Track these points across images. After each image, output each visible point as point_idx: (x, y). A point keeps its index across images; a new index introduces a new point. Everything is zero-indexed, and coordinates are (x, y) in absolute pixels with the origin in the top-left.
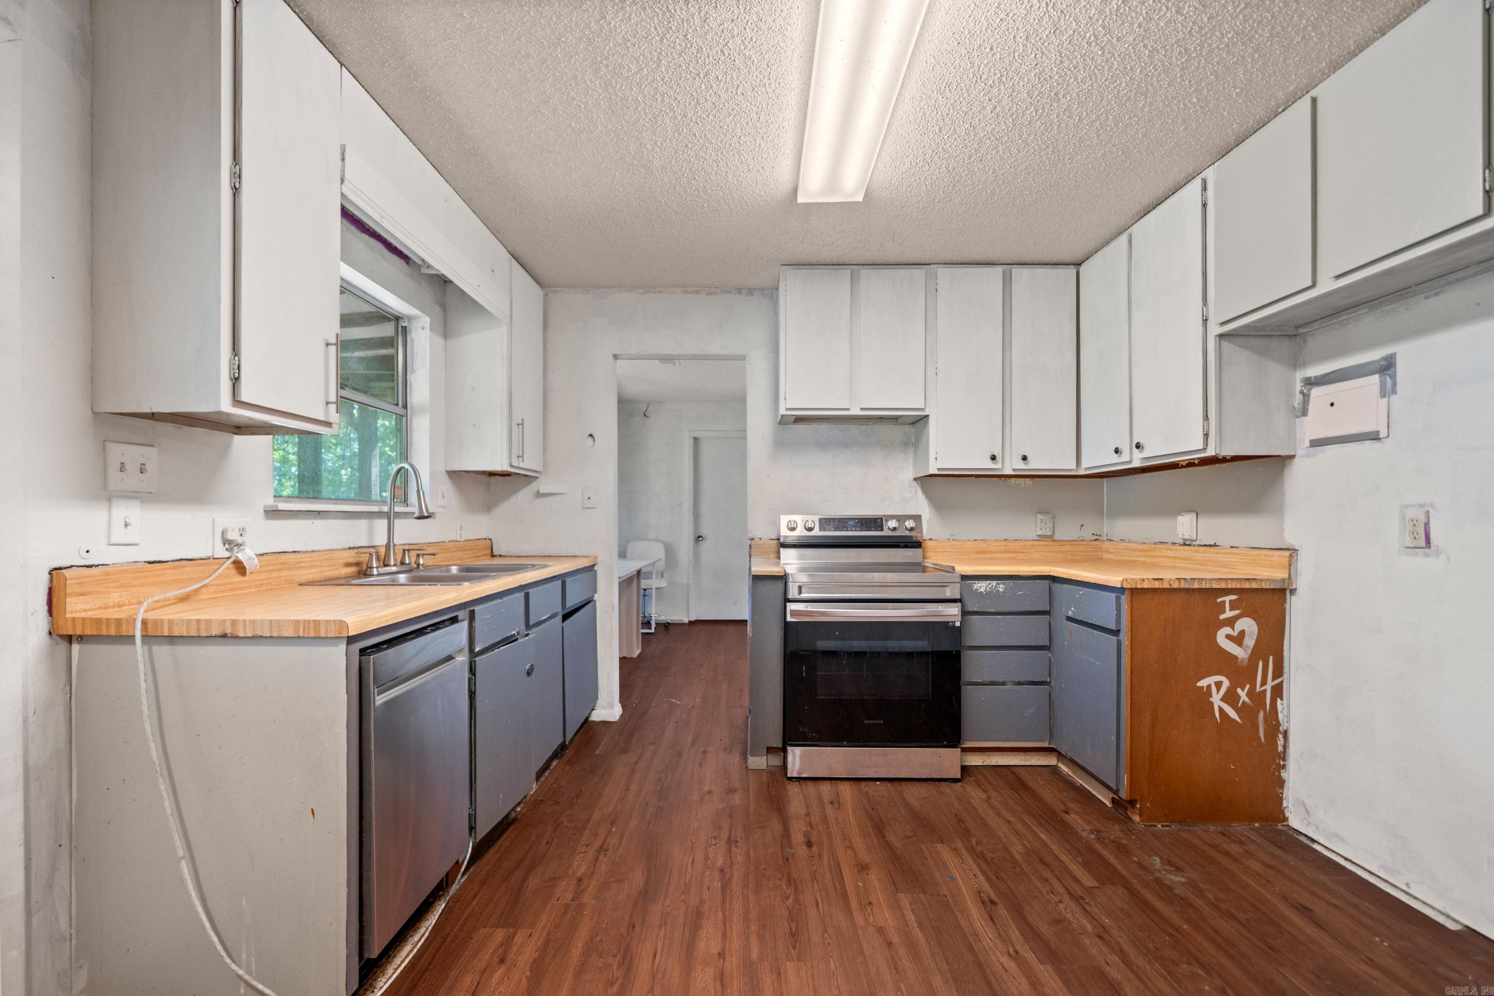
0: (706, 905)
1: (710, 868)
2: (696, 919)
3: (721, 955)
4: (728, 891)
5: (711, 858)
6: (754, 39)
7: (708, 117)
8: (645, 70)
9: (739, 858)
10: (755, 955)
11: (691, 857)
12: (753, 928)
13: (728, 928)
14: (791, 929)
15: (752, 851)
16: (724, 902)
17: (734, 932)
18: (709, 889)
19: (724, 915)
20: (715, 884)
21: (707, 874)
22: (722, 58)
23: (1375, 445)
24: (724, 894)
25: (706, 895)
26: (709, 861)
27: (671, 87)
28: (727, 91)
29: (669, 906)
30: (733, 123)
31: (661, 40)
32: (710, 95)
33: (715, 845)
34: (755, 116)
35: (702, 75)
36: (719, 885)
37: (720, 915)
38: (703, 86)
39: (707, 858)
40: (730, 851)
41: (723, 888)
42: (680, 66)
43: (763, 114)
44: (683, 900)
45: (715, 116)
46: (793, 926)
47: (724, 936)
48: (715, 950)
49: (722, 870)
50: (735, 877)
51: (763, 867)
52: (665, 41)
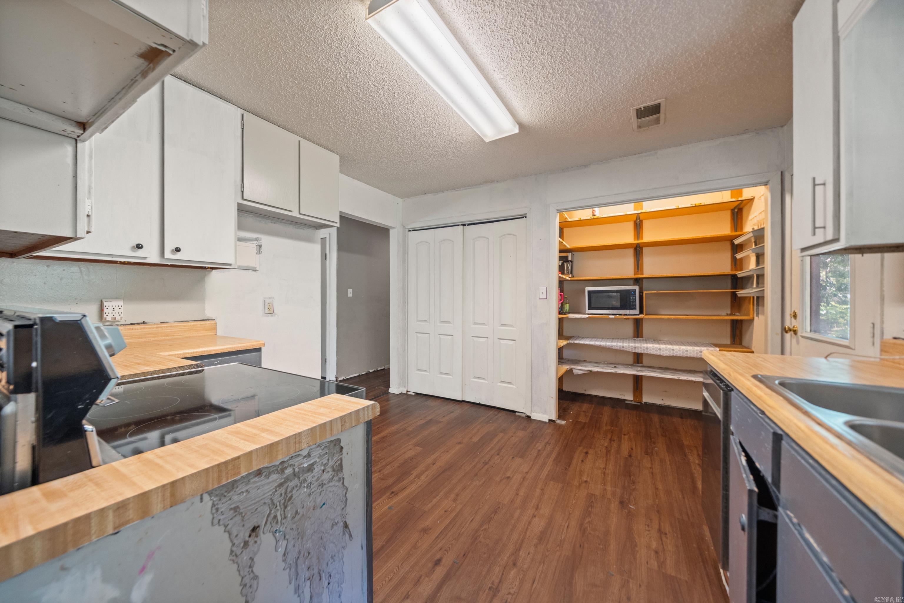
0: (534, 543)
1: (522, 570)
2: (542, 537)
3: (534, 516)
4: (517, 546)
5: (518, 580)
6: (516, 68)
7: (525, 14)
8: (574, 30)
9: (497, 570)
10: (518, 512)
11: (534, 587)
12: (513, 522)
13: (526, 525)
14: (495, 515)
15: (484, 573)
16: (523, 541)
17: (524, 523)
18: (529, 553)
19: (526, 533)
20: (523, 555)
21: (526, 566)
22: (529, 54)
23: (254, 272)
24: (521, 545)
25: (532, 550)
26: (521, 577)
27: (557, 25)
28: (519, 38)
29: (558, 551)
30: (505, 17)
31: (565, 50)
32: (529, 30)
33: (509, 593)
34: (493, 28)
35: (538, 41)
36: (521, 553)
37: (528, 533)
38: (536, 35)
39: (522, 581)
40: (500, 581)
41: (519, 550)
42: (552, 41)
43: (489, 32)
44: (548, 551)
45: (521, 16)
46: (493, 515)
47: (530, 523)
48: (536, 520)
49: (514, 564)
50: (508, 555)
51: (485, 556)
52: (563, 51)
